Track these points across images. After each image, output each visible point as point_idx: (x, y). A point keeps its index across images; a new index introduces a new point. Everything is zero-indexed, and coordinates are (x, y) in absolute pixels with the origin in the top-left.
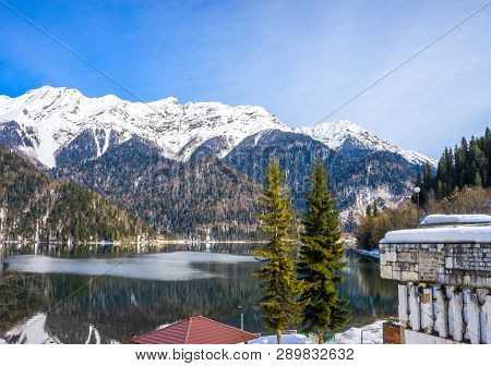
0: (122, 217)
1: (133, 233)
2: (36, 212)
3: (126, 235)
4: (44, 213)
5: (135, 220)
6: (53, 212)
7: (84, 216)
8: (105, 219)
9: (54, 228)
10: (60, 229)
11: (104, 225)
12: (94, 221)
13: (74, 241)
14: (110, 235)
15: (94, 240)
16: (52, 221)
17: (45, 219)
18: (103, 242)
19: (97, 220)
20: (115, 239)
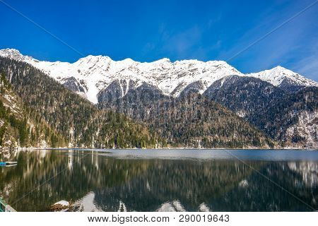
0: (145, 132)
1: (152, 142)
2: (92, 129)
3: (149, 144)
4: (97, 130)
5: (153, 135)
6: (103, 129)
7: (122, 131)
8: (135, 133)
9: (103, 140)
10: (107, 140)
11: (135, 138)
12: (129, 134)
13: (117, 148)
14: (140, 144)
15: (129, 147)
16: (102, 135)
17: (97, 134)
18: (135, 148)
19: (131, 134)
20: (143, 146)
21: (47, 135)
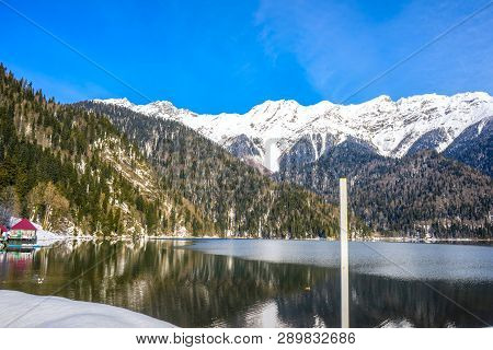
0: (336, 213)
2: (259, 211)
4: (266, 212)
6: (273, 210)
7: (299, 213)
8: (319, 216)
9: (273, 225)
10: (278, 225)
11: (318, 222)
12: (309, 218)
13: (291, 238)
14: (324, 231)
15: (309, 236)
16: (272, 219)
17: (266, 217)
18: (318, 238)
19: (312, 217)
20: (329, 235)
21: (187, 219)
